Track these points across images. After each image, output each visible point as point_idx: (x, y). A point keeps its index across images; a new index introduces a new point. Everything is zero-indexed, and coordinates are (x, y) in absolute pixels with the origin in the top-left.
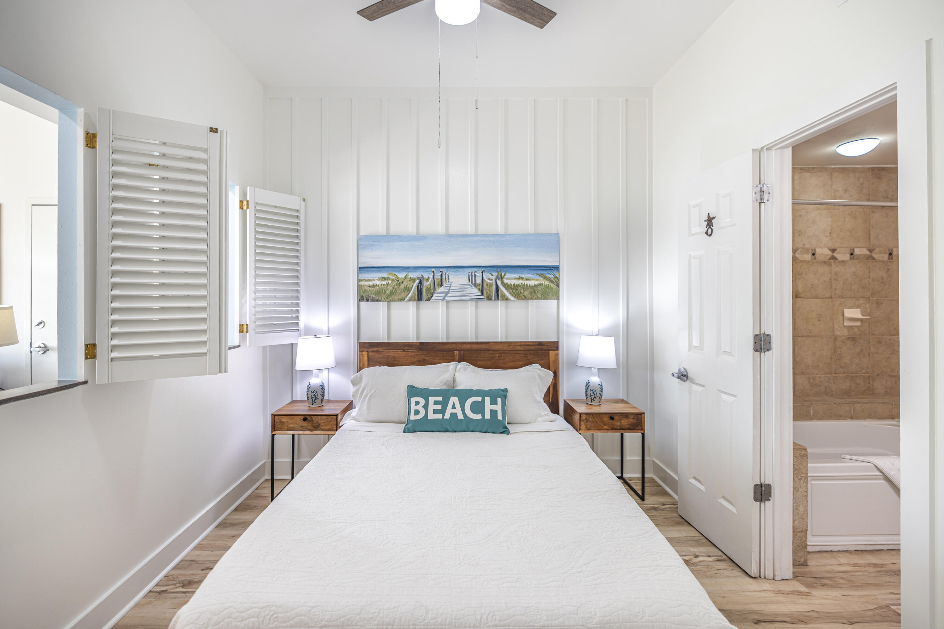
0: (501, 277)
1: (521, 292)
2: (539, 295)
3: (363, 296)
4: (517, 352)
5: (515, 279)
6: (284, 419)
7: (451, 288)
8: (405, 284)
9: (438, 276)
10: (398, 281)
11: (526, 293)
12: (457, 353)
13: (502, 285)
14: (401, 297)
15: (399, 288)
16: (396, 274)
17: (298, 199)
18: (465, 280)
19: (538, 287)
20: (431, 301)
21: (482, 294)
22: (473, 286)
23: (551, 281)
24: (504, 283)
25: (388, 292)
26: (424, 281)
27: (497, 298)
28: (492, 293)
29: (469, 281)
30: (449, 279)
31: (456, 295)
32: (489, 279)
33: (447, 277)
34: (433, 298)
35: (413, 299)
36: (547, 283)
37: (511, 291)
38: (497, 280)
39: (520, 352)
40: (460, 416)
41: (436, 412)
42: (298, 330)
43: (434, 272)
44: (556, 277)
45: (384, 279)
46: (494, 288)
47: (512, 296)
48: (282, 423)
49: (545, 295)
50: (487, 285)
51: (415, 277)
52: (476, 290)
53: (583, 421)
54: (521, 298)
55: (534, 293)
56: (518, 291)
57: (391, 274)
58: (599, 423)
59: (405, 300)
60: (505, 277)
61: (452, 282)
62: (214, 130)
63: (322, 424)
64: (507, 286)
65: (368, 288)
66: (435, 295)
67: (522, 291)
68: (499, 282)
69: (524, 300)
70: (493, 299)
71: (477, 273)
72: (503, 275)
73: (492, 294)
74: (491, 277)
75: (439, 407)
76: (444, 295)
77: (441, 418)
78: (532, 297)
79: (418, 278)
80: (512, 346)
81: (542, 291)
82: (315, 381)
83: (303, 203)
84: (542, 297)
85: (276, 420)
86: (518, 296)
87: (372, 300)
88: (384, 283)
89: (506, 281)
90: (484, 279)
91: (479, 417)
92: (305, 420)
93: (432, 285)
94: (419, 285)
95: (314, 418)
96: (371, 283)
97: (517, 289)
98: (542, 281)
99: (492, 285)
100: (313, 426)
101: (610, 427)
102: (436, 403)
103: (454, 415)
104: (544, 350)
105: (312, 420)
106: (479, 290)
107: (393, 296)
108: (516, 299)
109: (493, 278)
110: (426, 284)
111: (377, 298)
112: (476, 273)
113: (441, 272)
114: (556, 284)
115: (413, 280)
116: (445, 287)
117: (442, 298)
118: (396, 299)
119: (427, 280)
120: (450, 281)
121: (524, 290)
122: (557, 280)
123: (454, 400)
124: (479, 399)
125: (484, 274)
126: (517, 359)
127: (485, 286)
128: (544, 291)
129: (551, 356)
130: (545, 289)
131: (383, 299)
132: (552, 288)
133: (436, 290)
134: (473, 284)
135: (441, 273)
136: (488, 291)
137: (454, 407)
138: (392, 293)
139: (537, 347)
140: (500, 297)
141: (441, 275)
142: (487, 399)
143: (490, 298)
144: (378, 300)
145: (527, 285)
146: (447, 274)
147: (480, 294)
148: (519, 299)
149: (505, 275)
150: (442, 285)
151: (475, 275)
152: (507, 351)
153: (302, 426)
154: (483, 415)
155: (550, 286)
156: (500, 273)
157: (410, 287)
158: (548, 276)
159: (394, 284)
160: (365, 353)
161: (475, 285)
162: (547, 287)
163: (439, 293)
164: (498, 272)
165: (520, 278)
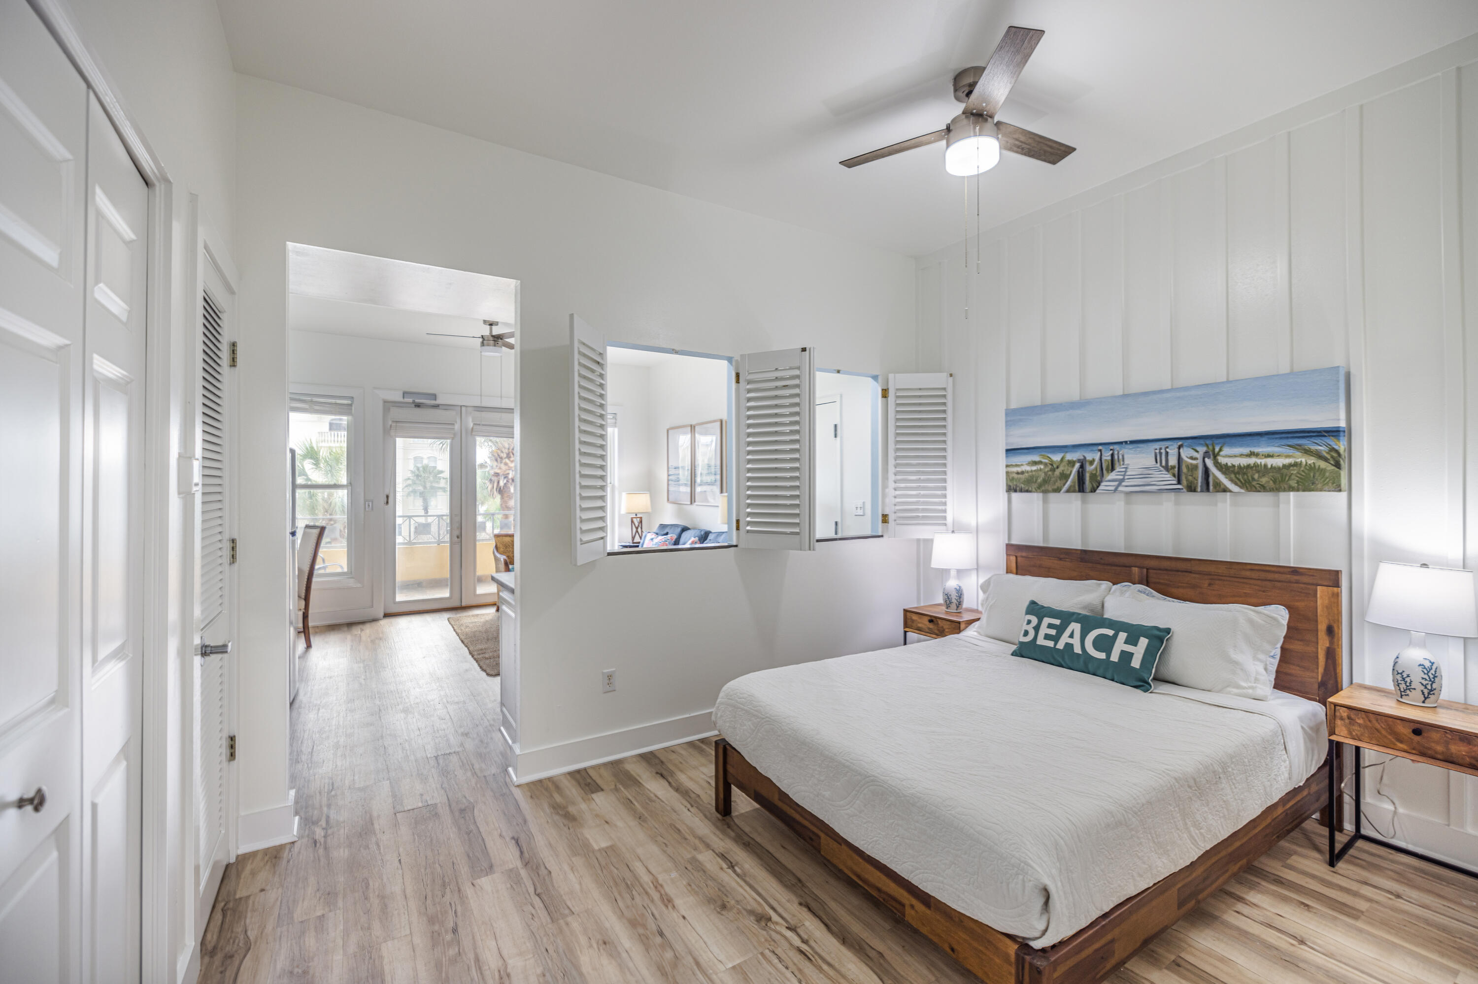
0: (1214, 454)
1: (1253, 479)
2: (1293, 483)
3: (1010, 486)
4: (1245, 581)
5: (1241, 455)
6: (915, 617)
7: (1127, 474)
8: (1061, 469)
9: (1107, 456)
10: (1052, 465)
11: (1264, 480)
12: (1137, 571)
13: (1216, 467)
14: (1055, 487)
15: (1053, 474)
16: (1050, 456)
17: (944, 375)
18: (1150, 461)
19: (1291, 468)
20: (1098, 493)
21: (1179, 482)
22: (1162, 469)
23: (1319, 456)
24: (1220, 464)
25: (1039, 481)
26: (1087, 464)
27: (1206, 488)
28: (1197, 480)
29: (1157, 462)
30: (1123, 461)
31: (1136, 483)
32: (1192, 458)
33: (1121, 457)
34: (1101, 488)
35: (1072, 489)
36: (1311, 460)
37: (1233, 476)
38: (1206, 460)
39: (1252, 582)
40: (1078, 650)
41: (1047, 637)
42: (945, 525)
43: (1100, 451)
44: (1333, 450)
45: (1035, 463)
46: (1200, 472)
47: (1236, 484)
48: (913, 621)
49: (1307, 484)
50: (1187, 467)
51: (1075, 459)
52: (1169, 476)
53: (1342, 719)
54: (1254, 489)
55: (1283, 480)
56: (1248, 477)
57: (1044, 456)
58: (1384, 732)
59: (1062, 491)
60: (1221, 453)
61: (1128, 464)
62: (804, 350)
63: (947, 630)
64: (1225, 469)
65: (1016, 476)
66: (1103, 484)
67: (1256, 476)
68: (1209, 463)
69: (1259, 491)
70: (1199, 489)
71: (1170, 450)
72: (1217, 450)
73: (1196, 482)
74: (1195, 454)
75: (1053, 632)
76: (1116, 483)
77: (1053, 646)
78: (1277, 486)
79: (1079, 461)
80: (1235, 569)
81: (1299, 475)
82: (952, 583)
83: (951, 379)
84: (1300, 487)
85: (908, 617)
86: (1248, 485)
87: (1021, 491)
88: (1034, 468)
89: (1222, 460)
90: (1182, 459)
91: (1102, 656)
92: (931, 621)
93: (1098, 470)
94: (1081, 470)
95: (940, 622)
96: (1019, 469)
97: (1244, 474)
98: (1301, 458)
99: (1195, 467)
100: (938, 630)
101: (1414, 749)
102: (1050, 626)
103: (1069, 646)
104: (1304, 583)
105: (938, 624)
106: (1174, 476)
107: (1046, 486)
108: (1243, 491)
109: (1199, 456)
110: (1089, 468)
111: (1027, 488)
112: (1167, 450)
113: (1111, 450)
114: (1332, 462)
115: (1071, 463)
116: (1119, 472)
117: (1113, 488)
118: (1050, 489)
119: (1092, 462)
120: (1126, 462)
121: (1261, 475)
122: (1335, 455)
123: (1076, 627)
124: (1110, 632)
125: (1181, 450)
126: (1245, 593)
127: (1184, 470)
128: (1303, 475)
129: (1321, 597)
130: (1306, 471)
131: (1034, 490)
132: (1322, 471)
133: (1104, 476)
134: (1163, 467)
135: (1111, 452)
136: (1190, 478)
137: (1071, 636)
138: (1045, 481)
139: (1289, 576)
140: (1211, 487)
141: (1112, 455)
142: (1123, 636)
143: (1193, 489)
144: (1027, 491)
145: (1265, 466)
146: (1120, 453)
147: (1175, 482)
148: (1249, 489)
149: (1220, 450)
150: (1113, 469)
151: (1167, 453)
152: (1225, 576)
153: (929, 628)
154: (1109, 655)
155: (1319, 466)
156: (1211, 447)
157: (1068, 472)
158: (1314, 447)
159: (1046, 470)
160: (1013, 559)
161: (1167, 468)
162: (1312, 468)
163: (1109, 481)
164: (1207, 446)
165: (1252, 454)
